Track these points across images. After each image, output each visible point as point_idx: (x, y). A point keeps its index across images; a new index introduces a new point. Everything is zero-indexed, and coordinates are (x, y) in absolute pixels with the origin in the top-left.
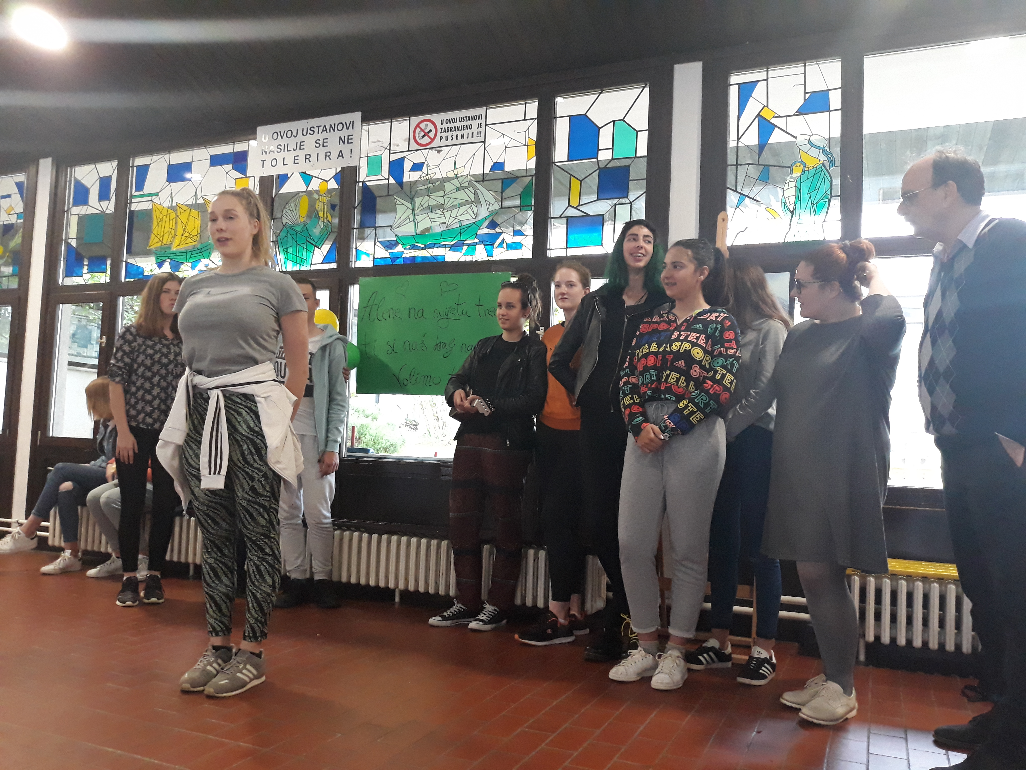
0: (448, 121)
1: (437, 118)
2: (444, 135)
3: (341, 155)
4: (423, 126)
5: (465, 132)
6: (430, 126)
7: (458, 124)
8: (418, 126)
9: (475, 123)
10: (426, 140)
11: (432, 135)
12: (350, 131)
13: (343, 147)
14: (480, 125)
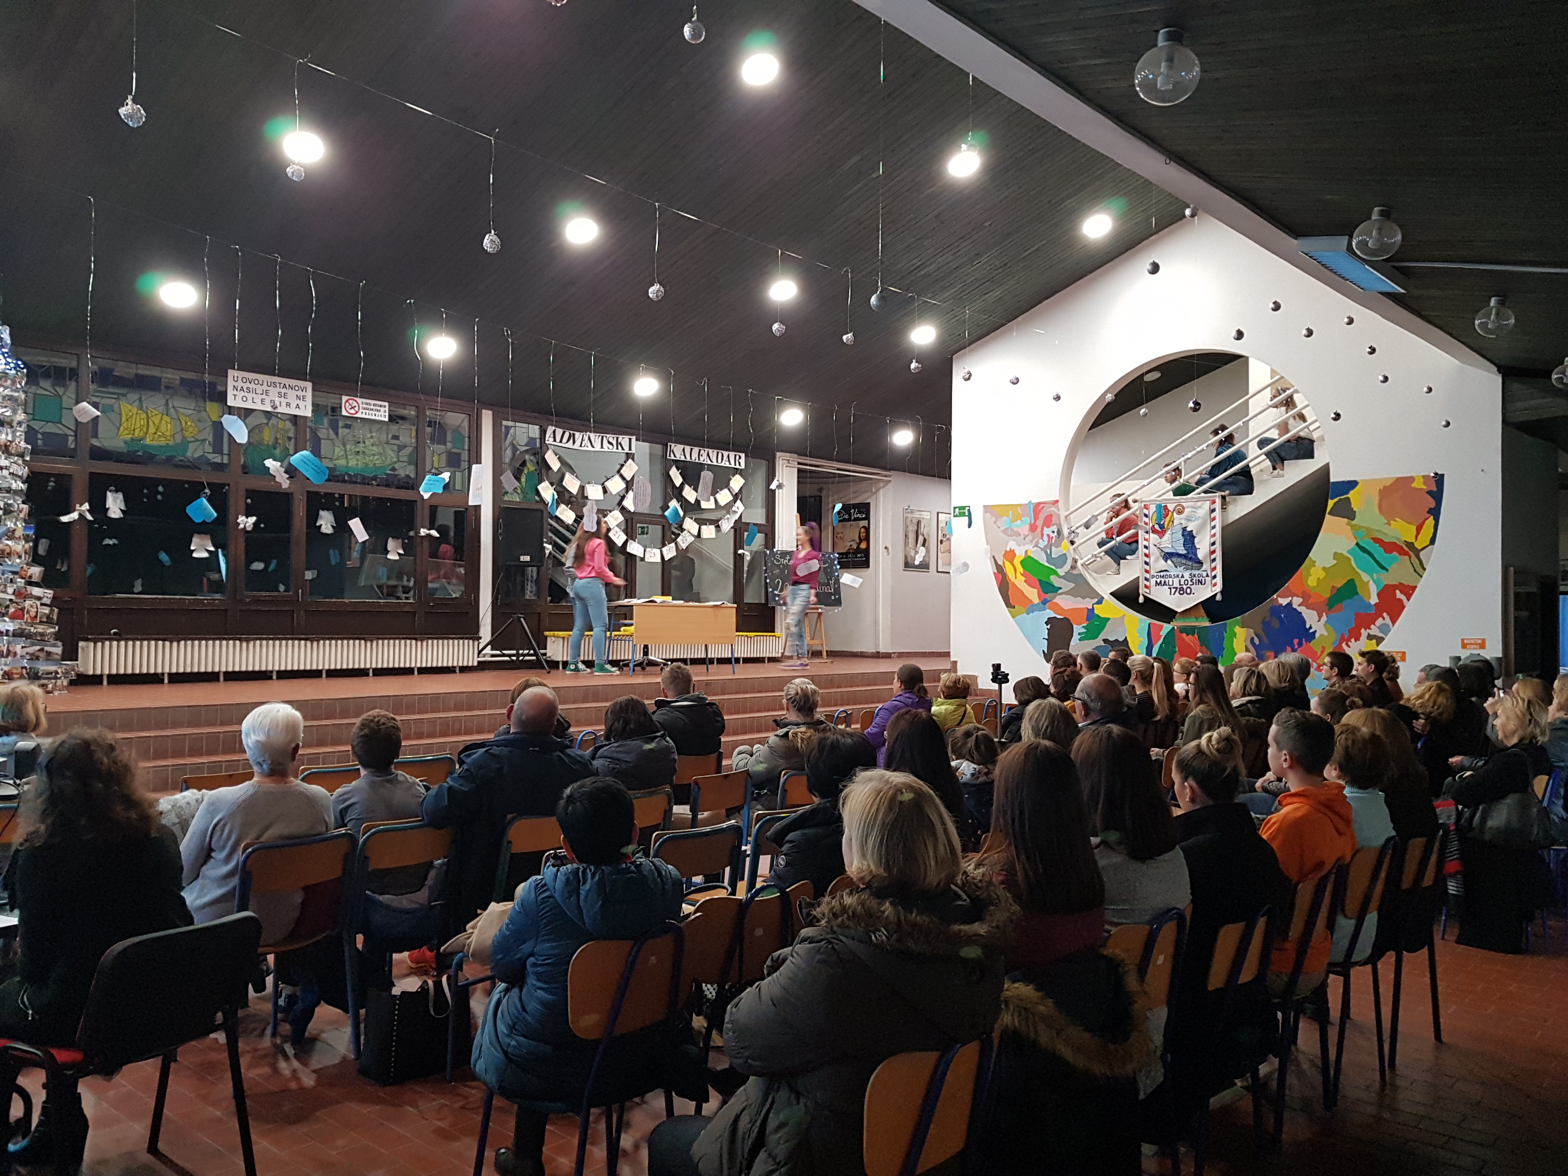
0: (367, 404)
1: (359, 400)
2: (364, 411)
3: (298, 406)
4: (350, 402)
5: (377, 413)
6: (355, 404)
7: (372, 407)
8: (347, 401)
9: (382, 409)
10: (352, 411)
11: (356, 409)
12: (304, 393)
13: (298, 402)
14: (385, 412)
